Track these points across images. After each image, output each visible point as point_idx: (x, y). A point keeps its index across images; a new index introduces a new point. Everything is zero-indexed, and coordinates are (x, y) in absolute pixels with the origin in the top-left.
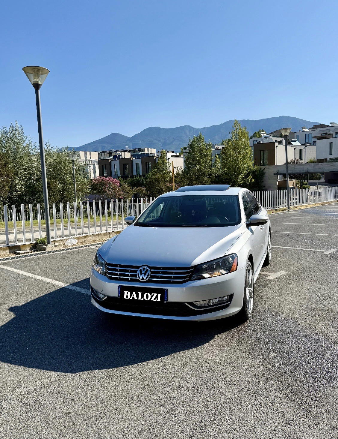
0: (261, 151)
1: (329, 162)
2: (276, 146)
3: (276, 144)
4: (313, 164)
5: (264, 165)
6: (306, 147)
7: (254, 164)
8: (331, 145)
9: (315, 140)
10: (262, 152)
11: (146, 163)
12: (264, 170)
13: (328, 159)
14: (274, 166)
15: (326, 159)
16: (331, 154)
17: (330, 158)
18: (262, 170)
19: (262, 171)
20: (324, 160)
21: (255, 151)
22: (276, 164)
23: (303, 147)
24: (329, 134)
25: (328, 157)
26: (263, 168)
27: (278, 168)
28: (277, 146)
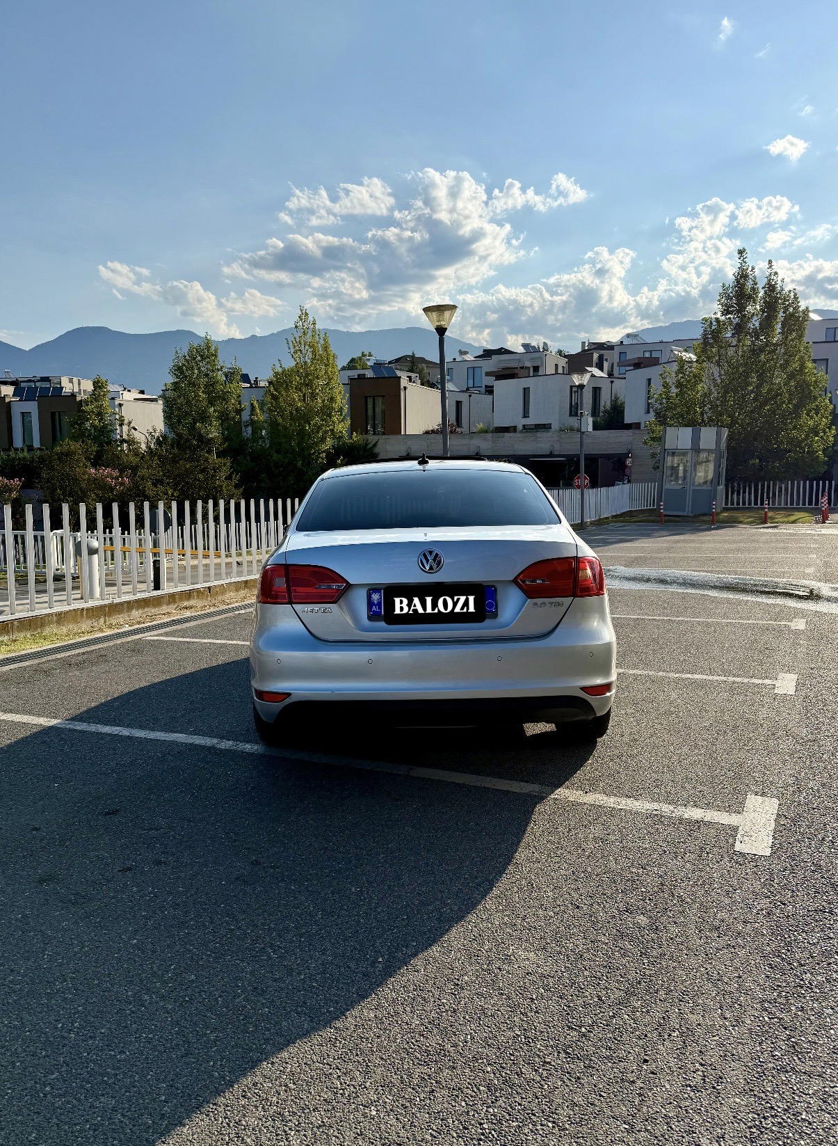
0: (366, 398)
1: (521, 432)
2: (402, 387)
3: (404, 382)
4: (489, 436)
5: (374, 434)
6: (470, 396)
7: (353, 428)
8: (527, 391)
9: (490, 381)
10: (369, 400)
11: (53, 414)
12: (375, 445)
13: (520, 427)
14: (399, 436)
15: (515, 427)
16: (526, 415)
17: (524, 426)
18: (370, 446)
19: (371, 448)
20: (511, 430)
21: (351, 396)
22: (403, 433)
23: (463, 398)
24: (522, 368)
25: (520, 422)
26: (374, 442)
27: (409, 443)
28: (405, 388)
